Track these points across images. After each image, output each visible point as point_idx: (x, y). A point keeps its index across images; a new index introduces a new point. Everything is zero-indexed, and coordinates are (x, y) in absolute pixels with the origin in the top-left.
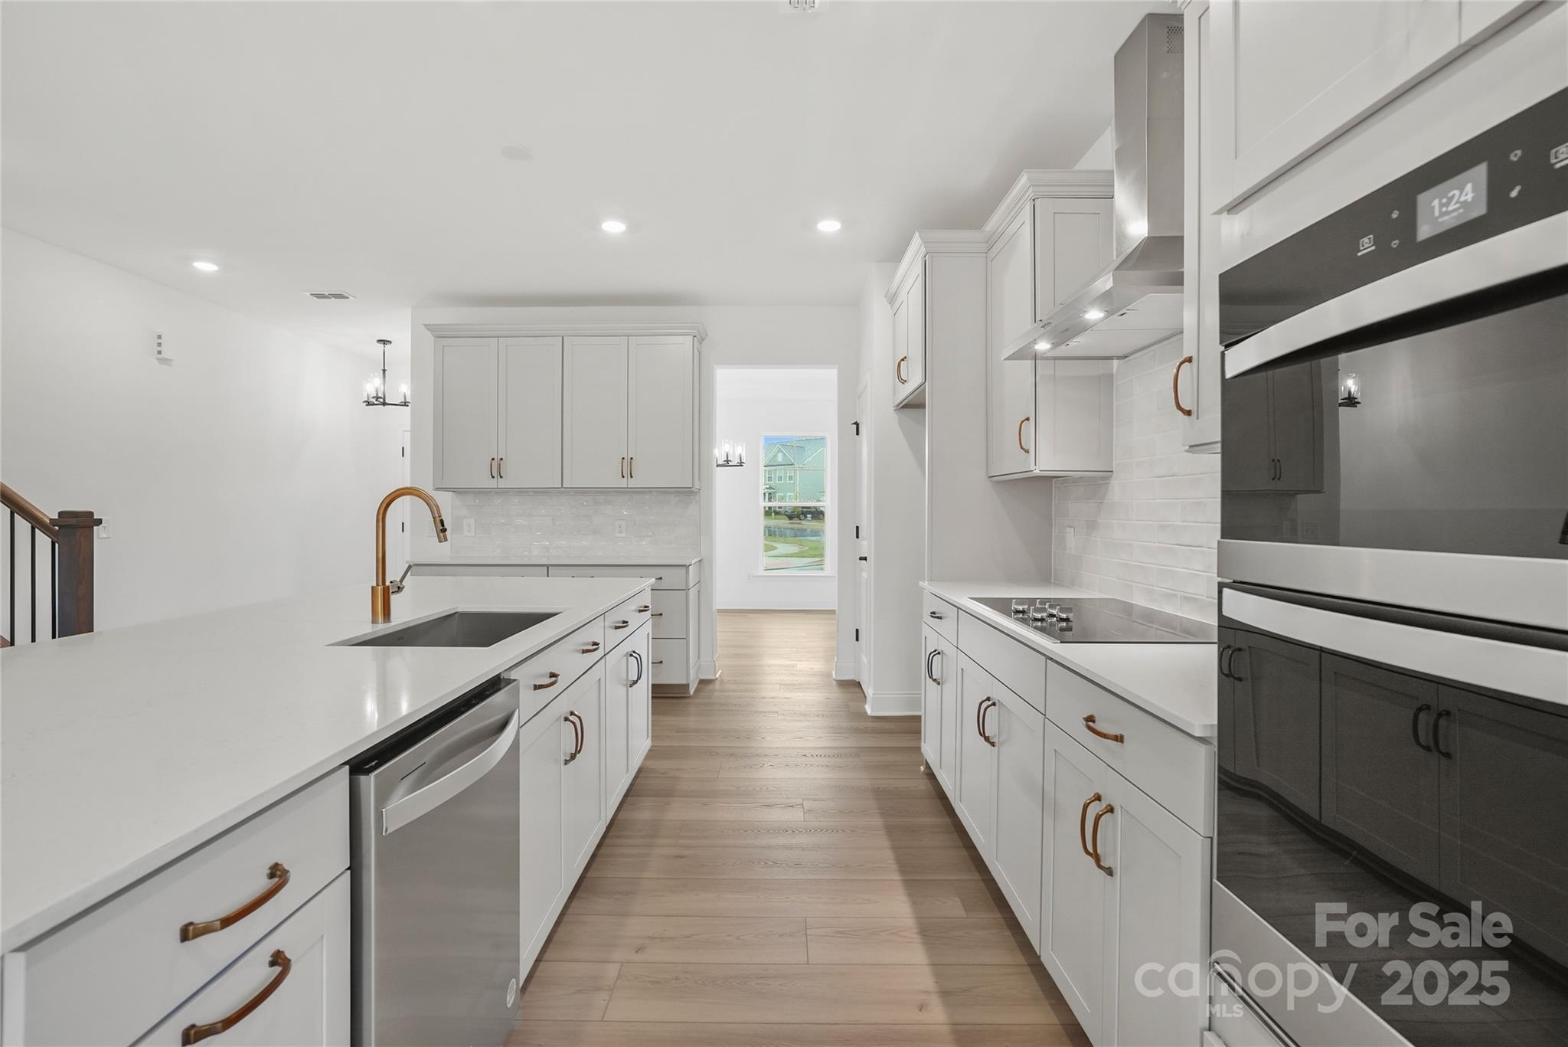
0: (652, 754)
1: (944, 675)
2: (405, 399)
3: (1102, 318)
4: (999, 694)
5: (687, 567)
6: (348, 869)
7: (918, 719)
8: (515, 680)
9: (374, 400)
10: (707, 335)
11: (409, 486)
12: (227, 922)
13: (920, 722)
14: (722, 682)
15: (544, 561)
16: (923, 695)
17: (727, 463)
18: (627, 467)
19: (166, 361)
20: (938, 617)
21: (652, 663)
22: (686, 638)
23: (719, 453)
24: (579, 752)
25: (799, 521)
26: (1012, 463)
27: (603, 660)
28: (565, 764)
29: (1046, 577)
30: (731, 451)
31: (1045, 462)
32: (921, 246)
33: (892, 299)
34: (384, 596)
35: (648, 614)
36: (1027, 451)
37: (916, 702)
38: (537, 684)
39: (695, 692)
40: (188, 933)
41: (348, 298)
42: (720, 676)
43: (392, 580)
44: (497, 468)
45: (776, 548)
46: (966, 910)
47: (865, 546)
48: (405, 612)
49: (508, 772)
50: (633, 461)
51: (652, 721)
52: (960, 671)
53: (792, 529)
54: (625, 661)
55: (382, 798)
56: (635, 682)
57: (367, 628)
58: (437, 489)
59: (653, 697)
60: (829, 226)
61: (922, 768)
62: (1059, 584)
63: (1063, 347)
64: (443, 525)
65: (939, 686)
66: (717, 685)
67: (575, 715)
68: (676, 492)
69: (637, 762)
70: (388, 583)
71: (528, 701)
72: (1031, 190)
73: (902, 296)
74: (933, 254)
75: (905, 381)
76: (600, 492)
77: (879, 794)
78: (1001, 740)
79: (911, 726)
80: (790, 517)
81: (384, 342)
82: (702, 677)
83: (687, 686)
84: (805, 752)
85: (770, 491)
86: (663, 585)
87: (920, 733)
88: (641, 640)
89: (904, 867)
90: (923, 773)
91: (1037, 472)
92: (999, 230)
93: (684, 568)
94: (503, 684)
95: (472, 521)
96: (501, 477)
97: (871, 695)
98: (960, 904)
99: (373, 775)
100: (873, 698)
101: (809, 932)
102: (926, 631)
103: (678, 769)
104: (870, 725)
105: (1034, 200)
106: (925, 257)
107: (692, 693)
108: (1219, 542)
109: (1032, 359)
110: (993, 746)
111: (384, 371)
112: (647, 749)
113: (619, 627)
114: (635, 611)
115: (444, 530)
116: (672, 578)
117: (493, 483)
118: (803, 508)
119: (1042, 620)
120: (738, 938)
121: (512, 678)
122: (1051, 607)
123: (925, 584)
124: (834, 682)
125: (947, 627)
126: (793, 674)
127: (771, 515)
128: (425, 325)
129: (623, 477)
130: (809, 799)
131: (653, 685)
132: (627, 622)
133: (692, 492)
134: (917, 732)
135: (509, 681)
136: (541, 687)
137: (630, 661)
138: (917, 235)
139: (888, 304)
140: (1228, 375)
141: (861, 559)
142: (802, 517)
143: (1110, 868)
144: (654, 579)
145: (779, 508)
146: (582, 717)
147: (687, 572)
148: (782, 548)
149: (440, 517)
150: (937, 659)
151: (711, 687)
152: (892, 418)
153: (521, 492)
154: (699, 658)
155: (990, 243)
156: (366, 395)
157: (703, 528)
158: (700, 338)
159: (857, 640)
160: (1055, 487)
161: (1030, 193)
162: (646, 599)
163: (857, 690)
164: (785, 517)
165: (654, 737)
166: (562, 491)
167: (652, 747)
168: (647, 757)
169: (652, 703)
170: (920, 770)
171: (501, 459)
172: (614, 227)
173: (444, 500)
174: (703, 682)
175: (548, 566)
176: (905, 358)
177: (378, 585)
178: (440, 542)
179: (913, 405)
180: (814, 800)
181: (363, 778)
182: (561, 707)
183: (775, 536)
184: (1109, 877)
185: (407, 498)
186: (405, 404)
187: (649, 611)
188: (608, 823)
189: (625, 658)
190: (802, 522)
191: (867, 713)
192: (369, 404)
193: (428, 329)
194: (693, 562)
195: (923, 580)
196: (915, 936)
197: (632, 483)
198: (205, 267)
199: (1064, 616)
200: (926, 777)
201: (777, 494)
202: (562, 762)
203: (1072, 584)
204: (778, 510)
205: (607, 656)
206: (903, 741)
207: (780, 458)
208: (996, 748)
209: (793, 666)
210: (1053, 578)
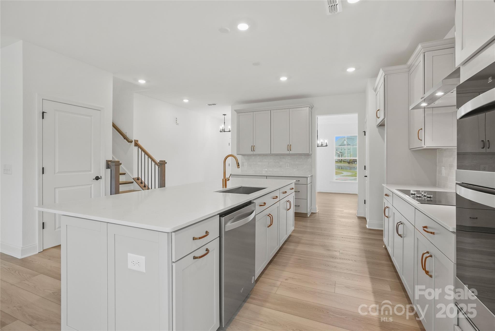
0: (294, 231)
1: (389, 215)
2: (230, 130)
3: (443, 94)
4: (404, 220)
5: (307, 178)
6: (219, 237)
7: (382, 231)
8: (255, 203)
9: (222, 131)
10: (314, 106)
11: (231, 154)
12: (200, 238)
13: (383, 232)
14: (318, 214)
15: (266, 175)
16: (384, 223)
17: (322, 145)
18: (289, 148)
19: (177, 124)
20: (387, 196)
21: (295, 206)
22: (307, 199)
23: (319, 142)
24: (272, 225)
25: (352, 164)
26: (417, 144)
27: (279, 201)
28: (268, 227)
29: (434, 185)
30: (323, 142)
31: (429, 143)
32: (383, 73)
33: (375, 90)
34: (225, 181)
35: (293, 190)
36: (421, 140)
37: (382, 225)
38: (260, 205)
39: (310, 216)
40: (194, 239)
41: (216, 105)
42: (318, 212)
43: (227, 177)
44: (253, 148)
45: (343, 173)
46: (391, 290)
47: (367, 172)
48: (230, 185)
49: (253, 224)
50: (291, 146)
51: (295, 223)
52: (393, 213)
53: (349, 167)
54: (286, 203)
55: (225, 223)
56: (289, 209)
57: (221, 189)
58: (238, 154)
59: (295, 216)
60: (351, 70)
61: (384, 246)
62: (439, 187)
63: (433, 104)
64: (239, 164)
65: (388, 219)
66: (317, 214)
67: (271, 215)
68: (305, 155)
69: (289, 233)
70: (226, 178)
71: (258, 209)
72: (423, 50)
73: (378, 89)
74: (388, 75)
75: (379, 117)
76: (281, 155)
77: (366, 252)
78: (404, 236)
79: (380, 233)
80: (349, 163)
81: (225, 115)
82: (312, 212)
83: (307, 214)
84: (343, 236)
85: (342, 154)
86: (300, 183)
87: (383, 235)
88: (291, 198)
89: (371, 273)
90: (384, 248)
91: (425, 147)
92: (413, 64)
93: (306, 178)
94: (252, 203)
95: (247, 163)
96: (254, 151)
97: (368, 222)
98: (389, 288)
99: (224, 217)
100: (369, 222)
101: (336, 285)
102: (385, 201)
103: (302, 237)
104: (368, 231)
105: (424, 53)
106: (385, 76)
107: (308, 216)
108: (456, 170)
109: (423, 109)
110: (402, 237)
111: (225, 123)
112: (293, 230)
113: (284, 193)
114: (290, 189)
115: (239, 165)
116: (302, 181)
117: (252, 153)
118: (353, 160)
119: (420, 197)
120: (314, 282)
121: (254, 202)
122: (425, 193)
123: (384, 185)
124: (357, 217)
125: (389, 198)
126: (342, 213)
127: (342, 162)
128: (235, 110)
129: (288, 150)
130: (342, 250)
131: (295, 212)
132: (286, 192)
133: (309, 155)
134: (382, 235)
135: (253, 203)
136: (261, 205)
137: (287, 204)
138: (381, 69)
139: (374, 92)
140: (457, 119)
141: (365, 176)
142: (353, 163)
143: (431, 275)
144: (295, 180)
145: (345, 160)
146: (273, 216)
147: (307, 179)
148: (345, 173)
149: (238, 162)
150: (387, 210)
151: (314, 215)
152: (377, 129)
153: (259, 155)
154: (311, 206)
155: (410, 68)
156: (220, 129)
157: (313, 166)
158: (312, 108)
159: (365, 203)
160: (438, 152)
161: (423, 51)
162: (293, 186)
163: (365, 220)
164: (347, 163)
165: (295, 227)
166: (271, 155)
167: (294, 230)
168: (292, 232)
169: (295, 218)
170: (383, 247)
171: (254, 146)
172: (284, 79)
173: (239, 158)
174: (312, 213)
175: (267, 176)
176: (379, 110)
177: (224, 178)
178: (238, 168)
179: (382, 125)
180: (344, 250)
181: (222, 218)
182: (267, 212)
183: (343, 169)
184: (431, 278)
185: (230, 157)
186: (230, 131)
187: (294, 189)
188: (280, 247)
189: (286, 202)
190: (353, 164)
191: (366, 227)
192: (221, 132)
193: (235, 111)
194: (309, 176)
195: (384, 183)
196: (371, 293)
197: (291, 152)
198: (186, 101)
199: (429, 196)
200: (385, 249)
201: (344, 155)
202: (267, 227)
203: (444, 187)
204: (344, 160)
205: (280, 201)
206: (378, 237)
207: (345, 143)
208: (403, 238)
209: (343, 211)
210: (437, 185)
